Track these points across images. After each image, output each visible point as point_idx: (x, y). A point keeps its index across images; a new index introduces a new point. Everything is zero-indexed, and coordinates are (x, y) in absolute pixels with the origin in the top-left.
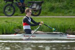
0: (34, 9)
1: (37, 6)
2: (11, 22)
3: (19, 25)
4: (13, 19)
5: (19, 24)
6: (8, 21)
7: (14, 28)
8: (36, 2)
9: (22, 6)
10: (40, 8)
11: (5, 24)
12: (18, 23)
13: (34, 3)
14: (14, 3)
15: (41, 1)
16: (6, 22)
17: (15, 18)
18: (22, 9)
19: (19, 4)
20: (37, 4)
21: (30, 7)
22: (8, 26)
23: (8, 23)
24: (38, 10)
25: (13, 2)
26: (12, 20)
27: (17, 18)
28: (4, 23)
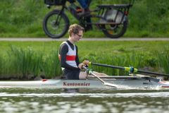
0: (112, 21)
1: (117, 14)
2: (133, 52)
3: (151, 58)
4: (137, 45)
5: (150, 55)
6: (126, 50)
7: (139, 64)
8: (115, 5)
9: (84, 15)
10: (124, 20)
11: (120, 54)
12: (148, 53)
13: (110, 9)
14: (66, 8)
15: (128, 5)
16: (122, 50)
17: (142, 42)
18: (86, 22)
19: (79, 10)
20: (118, 11)
21: (102, 18)
22: (126, 60)
23: (125, 54)
24: (120, 24)
25: (64, 7)
26: (135, 47)
27: (146, 42)
28: (116, 53)
